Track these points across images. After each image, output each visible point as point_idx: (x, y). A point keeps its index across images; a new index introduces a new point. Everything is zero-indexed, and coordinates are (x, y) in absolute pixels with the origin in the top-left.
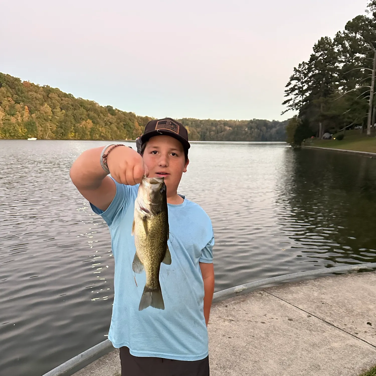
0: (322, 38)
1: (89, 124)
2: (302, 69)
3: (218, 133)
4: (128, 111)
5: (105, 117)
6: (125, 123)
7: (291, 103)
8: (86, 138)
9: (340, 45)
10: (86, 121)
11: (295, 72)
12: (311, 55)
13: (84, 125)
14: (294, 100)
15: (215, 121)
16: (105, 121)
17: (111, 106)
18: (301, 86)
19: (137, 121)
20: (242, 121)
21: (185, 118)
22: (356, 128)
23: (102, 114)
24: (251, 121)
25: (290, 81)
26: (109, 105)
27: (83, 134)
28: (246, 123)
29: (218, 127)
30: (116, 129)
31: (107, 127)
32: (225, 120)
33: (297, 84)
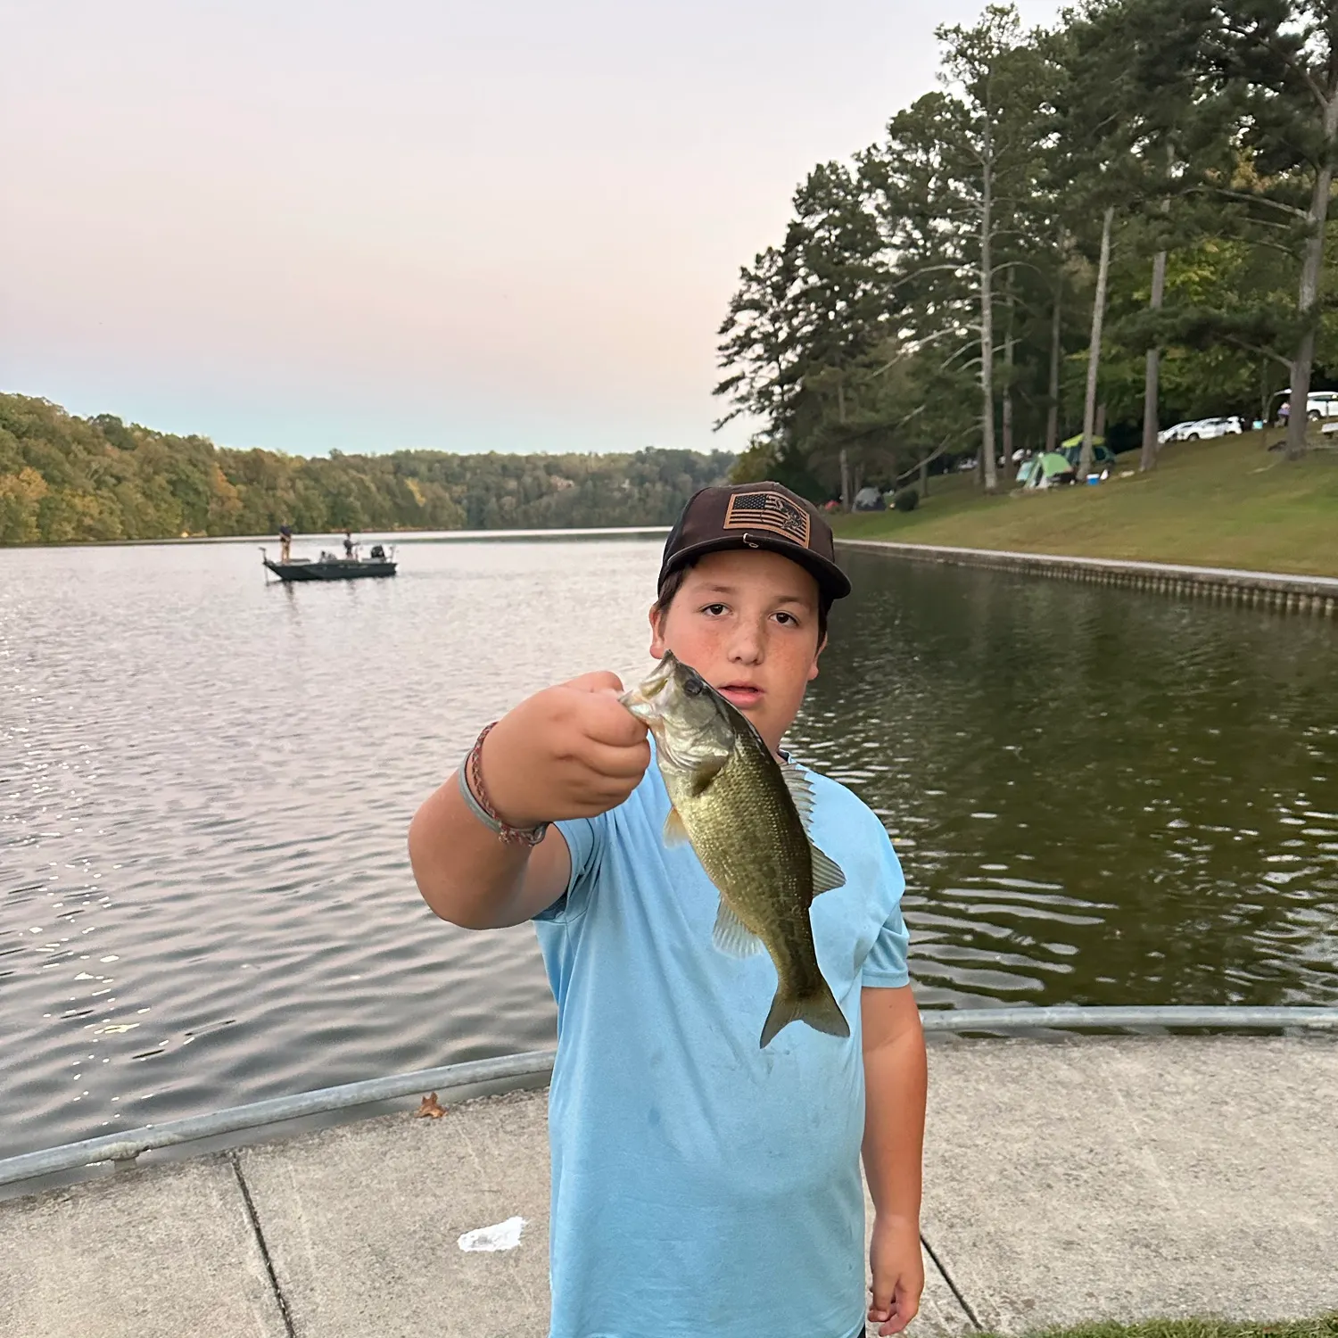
0: (819, 167)
1: (33, 485)
2: (769, 270)
3: (527, 501)
4: (182, 434)
5: (91, 457)
6: (174, 477)
7: (743, 388)
8: (25, 540)
9: (880, 192)
10: (17, 475)
11: (744, 281)
12: (789, 226)
13: (12, 490)
14: (753, 379)
15: (513, 457)
16: (96, 471)
17: (114, 414)
18: (771, 329)
19: (221, 468)
20: (611, 458)
21: (404, 450)
22: (964, 466)
23: (81, 447)
24: (640, 457)
25: (730, 315)
26: (105, 413)
27: (10, 524)
28: (624, 464)
29: (528, 480)
30: (139, 498)
31: (104, 492)
32: (551, 453)
33: (757, 323)
